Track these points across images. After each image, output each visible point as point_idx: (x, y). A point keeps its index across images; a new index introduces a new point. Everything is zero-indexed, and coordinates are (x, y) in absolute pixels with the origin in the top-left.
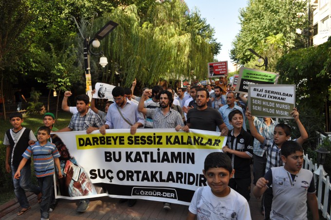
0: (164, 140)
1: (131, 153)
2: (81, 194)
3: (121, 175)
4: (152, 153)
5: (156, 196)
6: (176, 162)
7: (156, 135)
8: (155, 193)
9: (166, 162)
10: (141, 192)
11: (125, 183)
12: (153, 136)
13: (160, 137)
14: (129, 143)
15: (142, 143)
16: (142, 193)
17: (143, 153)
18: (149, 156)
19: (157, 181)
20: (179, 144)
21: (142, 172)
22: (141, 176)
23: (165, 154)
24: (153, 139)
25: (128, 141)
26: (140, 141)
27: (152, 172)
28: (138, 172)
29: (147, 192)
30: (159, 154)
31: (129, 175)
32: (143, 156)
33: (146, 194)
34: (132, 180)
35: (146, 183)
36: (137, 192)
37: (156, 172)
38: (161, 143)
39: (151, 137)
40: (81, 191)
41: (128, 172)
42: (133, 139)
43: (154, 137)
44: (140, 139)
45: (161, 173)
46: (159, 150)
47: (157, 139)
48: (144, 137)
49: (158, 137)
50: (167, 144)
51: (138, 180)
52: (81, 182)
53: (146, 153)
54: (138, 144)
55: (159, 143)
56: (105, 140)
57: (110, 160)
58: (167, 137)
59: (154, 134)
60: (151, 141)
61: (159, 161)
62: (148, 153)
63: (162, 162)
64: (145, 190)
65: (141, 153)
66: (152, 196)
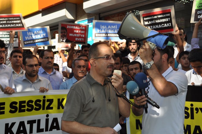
0: (55, 104)
1: (13, 124)
4: (39, 121)
7: (46, 99)
9: (55, 130)
12: (42, 99)
13: (51, 101)
14: (11, 112)
15: (28, 110)
17: (29, 122)
18: (35, 126)
23: (55, 120)
24: (41, 103)
25: (10, 109)
26: (27, 107)
30: (47, 121)
32: (28, 127)
38: (52, 108)
39: (40, 101)
42: (18, 106)
43: (44, 101)
44: (26, 104)
46: (47, 116)
47: (47, 104)
49: (48, 100)
50: (59, 108)
53: (31, 122)
54: (24, 111)
55: (49, 108)
58: (59, 100)
59: (44, 97)
60: (40, 105)
61: (47, 130)
62: (34, 121)
63: (51, 130)
65: (26, 123)
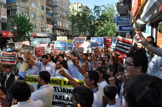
0: (62, 83)
4: (58, 88)
5: (63, 106)
6: (70, 93)
7: (59, 80)
8: (62, 105)
9: (65, 93)
12: (57, 80)
13: (61, 81)
15: (52, 83)
16: (56, 104)
18: (57, 89)
19: (62, 100)
21: (55, 96)
23: (64, 89)
24: (57, 82)
27: (59, 96)
30: (61, 89)
35: (57, 100)
36: (54, 104)
37: (61, 96)
38: (61, 84)
43: (58, 81)
44: (51, 81)
45: (63, 97)
46: (61, 87)
47: (59, 82)
48: (54, 80)
49: (60, 81)
50: (64, 85)
55: (60, 84)
58: (64, 81)
59: (58, 79)
61: (62, 92)
62: (56, 88)
66: (61, 106)
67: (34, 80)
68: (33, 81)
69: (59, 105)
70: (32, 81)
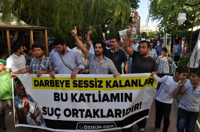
0: (104, 84)
1: (76, 94)
2: (36, 124)
3: (68, 113)
4: (94, 95)
5: (98, 129)
6: (115, 101)
7: (97, 80)
8: (96, 127)
9: (106, 102)
10: (84, 127)
11: (71, 119)
12: (94, 80)
13: (101, 82)
14: (74, 86)
15: (85, 86)
16: (86, 127)
17: (86, 95)
18: (91, 97)
19: (98, 117)
20: (118, 87)
21: (86, 111)
22: (84, 113)
23: (106, 95)
24: (94, 83)
26: (83, 85)
27: (94, 110)
28: (82, 111)
29: (90, 126)
30: (100, 95)
31: (75, 112)
32: (86, 97)
33: (88, 128)
34: (77, 117)
35: (89, 119)
36: (81, 127)
37: (98, 110)
38: (102, 87)
40: (36, 122)
41: (73, 110)
42: (78, 83)
44: (83, 83)
45: (102, 110)
46: (99, 92)
47: (98, 83)
48: (87, 81)
49: (99, 81)
50: (107, 87)
51: (82, 117)
52: (36, 115)
53: (88, 95)
54: (82, 87)
55: (100, 86)
56: (55, 83)
57: (58, 100)
58: (107, 81)
59: (96, 79)
60: (93, 84)
61: (100, 101)
62: (90, 95)
63: (103, 101)
64: (88, 125)
65: (84, 95)
66: (95, 129)
67: (49, 84)
68: (48, 86)
69: (90, 127)
70: (46, 86)
